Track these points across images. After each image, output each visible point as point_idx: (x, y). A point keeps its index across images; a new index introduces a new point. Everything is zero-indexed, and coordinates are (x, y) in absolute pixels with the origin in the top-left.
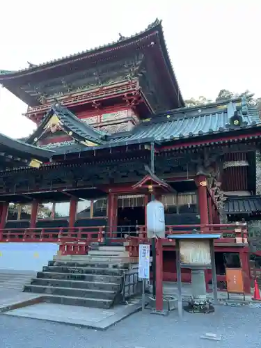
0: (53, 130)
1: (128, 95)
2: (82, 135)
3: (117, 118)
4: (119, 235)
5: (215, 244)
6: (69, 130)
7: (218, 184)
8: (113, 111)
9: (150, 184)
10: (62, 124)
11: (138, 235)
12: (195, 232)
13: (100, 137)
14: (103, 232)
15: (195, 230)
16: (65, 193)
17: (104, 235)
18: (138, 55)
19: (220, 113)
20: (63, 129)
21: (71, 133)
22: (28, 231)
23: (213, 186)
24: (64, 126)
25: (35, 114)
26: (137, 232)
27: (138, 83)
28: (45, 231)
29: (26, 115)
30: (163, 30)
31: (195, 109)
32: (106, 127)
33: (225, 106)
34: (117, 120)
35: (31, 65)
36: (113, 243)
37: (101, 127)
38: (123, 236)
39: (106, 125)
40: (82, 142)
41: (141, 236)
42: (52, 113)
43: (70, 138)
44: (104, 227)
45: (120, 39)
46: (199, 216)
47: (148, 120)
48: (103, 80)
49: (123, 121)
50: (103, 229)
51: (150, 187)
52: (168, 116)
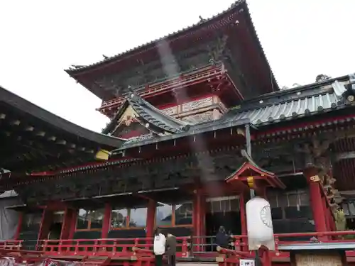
0: (128, 123)
1: (212, 80)
2: (160, 126)
3: (201, 106)
4: (208, 249)
5: (349, 259)
6: (146, 122)
7: (332, 181)
9: (249, 175)
10: (138, 116)
11: (234, 248)
12: (314, 242)
13: (182, 127)
14: (188, 244)
15: (314, 238)
16: (141, 196)
17: (189, 249)
18: (221, 37)
19: (324, 94)
20: (139, 121)
21: (147, 125)
22: (99, 242)
23: (325, 183)
24: (140, 118)
25: (110, 108)
26: (232, 244)
27: (223, 66)
28: (118, 242)
29: (100, 110)
30: (249, 7)
31: (293, 91)
33: (330, 86)
34: (201, 108)
35: (106, 58)
36: (201, 259)
37: (182, 117)
38: (215, 250)
40: (161, 134)
41: (238, 249)
42: (127, 104)
43: (147, 131)
44: (189, 237)
45: (201, 21)
46: (312, 222)
47: (237, 108)
49: (208, 109)
50: (189, 241)
51: (250, 179)
52: (261, 102)
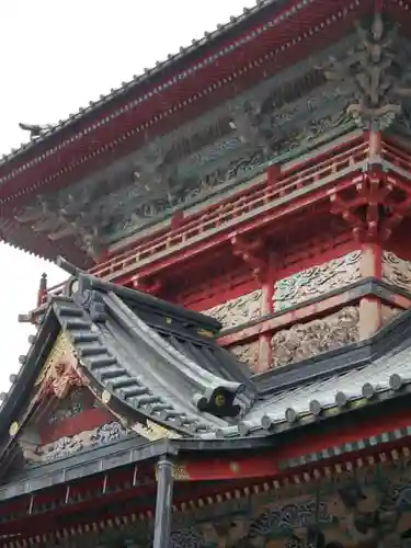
1: (341, 195)
3: (326, 288)
8: (312, 260)
13: (198, 397)
21: (105, 398)
32: (288, 334)
34: (323, 298)
35: (35, 130)
37: (271, 333)
39: (288, 327)
40: (138, 428)
48: (277, 138)
49: (345, 298)
